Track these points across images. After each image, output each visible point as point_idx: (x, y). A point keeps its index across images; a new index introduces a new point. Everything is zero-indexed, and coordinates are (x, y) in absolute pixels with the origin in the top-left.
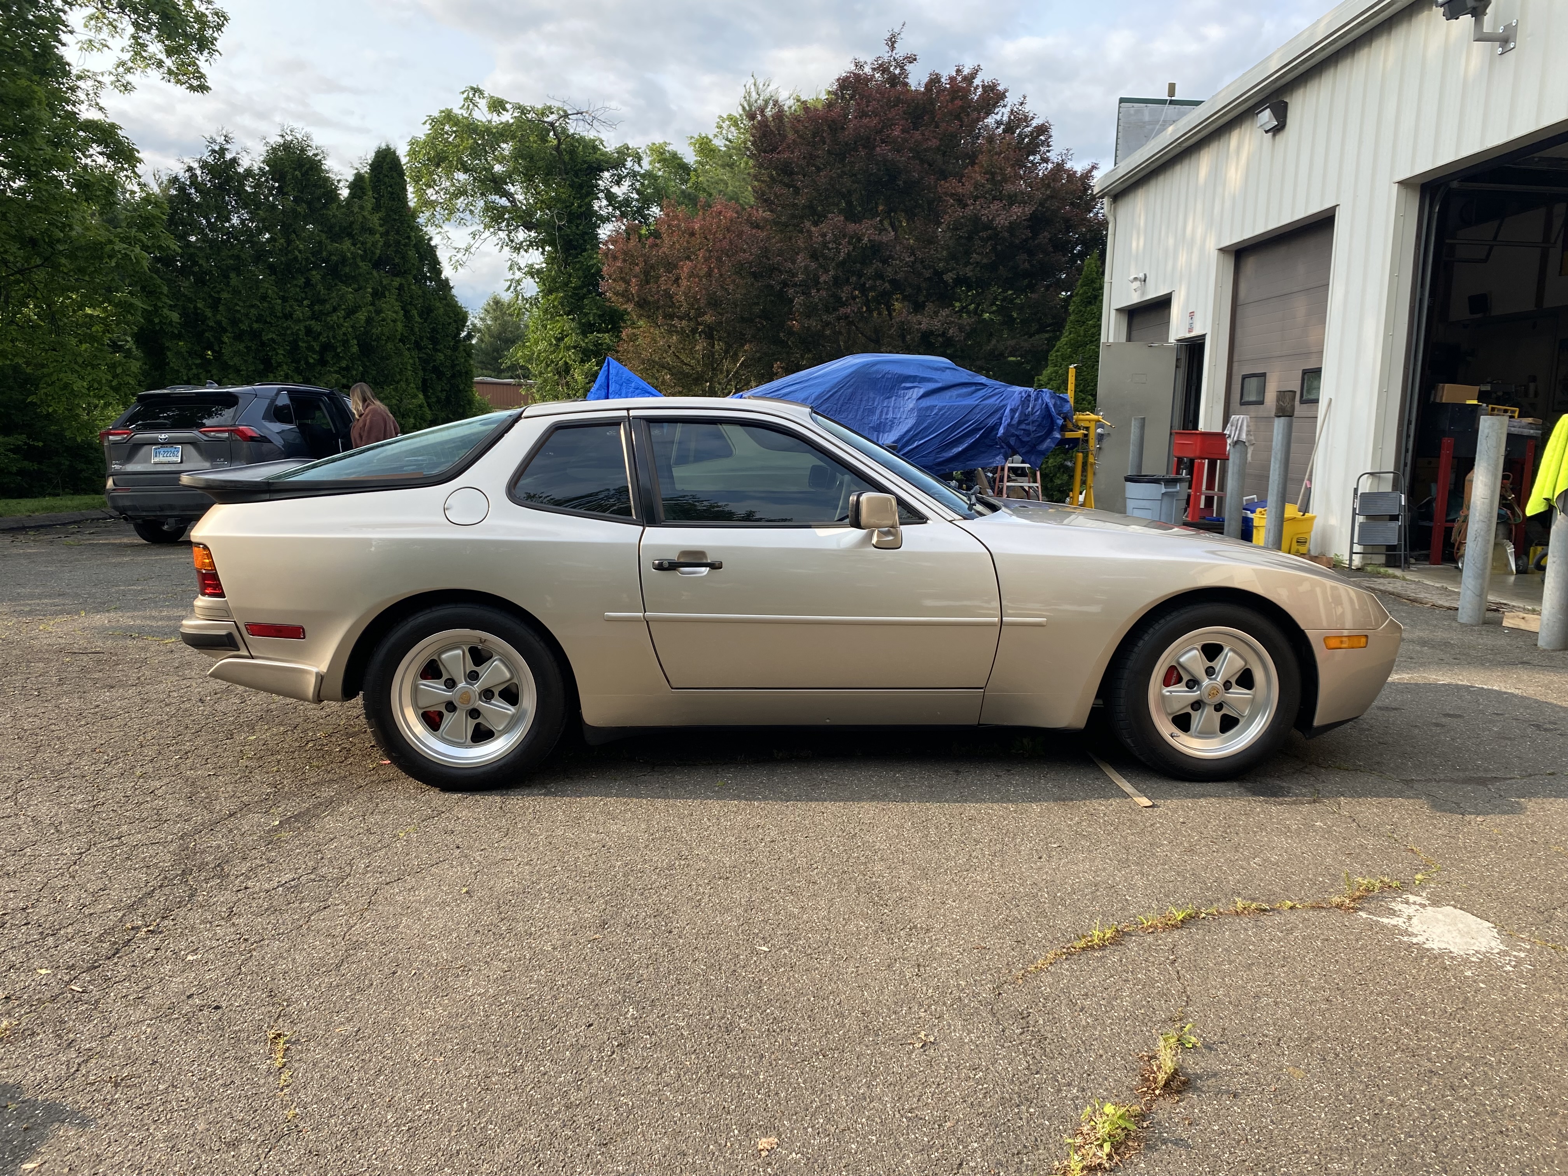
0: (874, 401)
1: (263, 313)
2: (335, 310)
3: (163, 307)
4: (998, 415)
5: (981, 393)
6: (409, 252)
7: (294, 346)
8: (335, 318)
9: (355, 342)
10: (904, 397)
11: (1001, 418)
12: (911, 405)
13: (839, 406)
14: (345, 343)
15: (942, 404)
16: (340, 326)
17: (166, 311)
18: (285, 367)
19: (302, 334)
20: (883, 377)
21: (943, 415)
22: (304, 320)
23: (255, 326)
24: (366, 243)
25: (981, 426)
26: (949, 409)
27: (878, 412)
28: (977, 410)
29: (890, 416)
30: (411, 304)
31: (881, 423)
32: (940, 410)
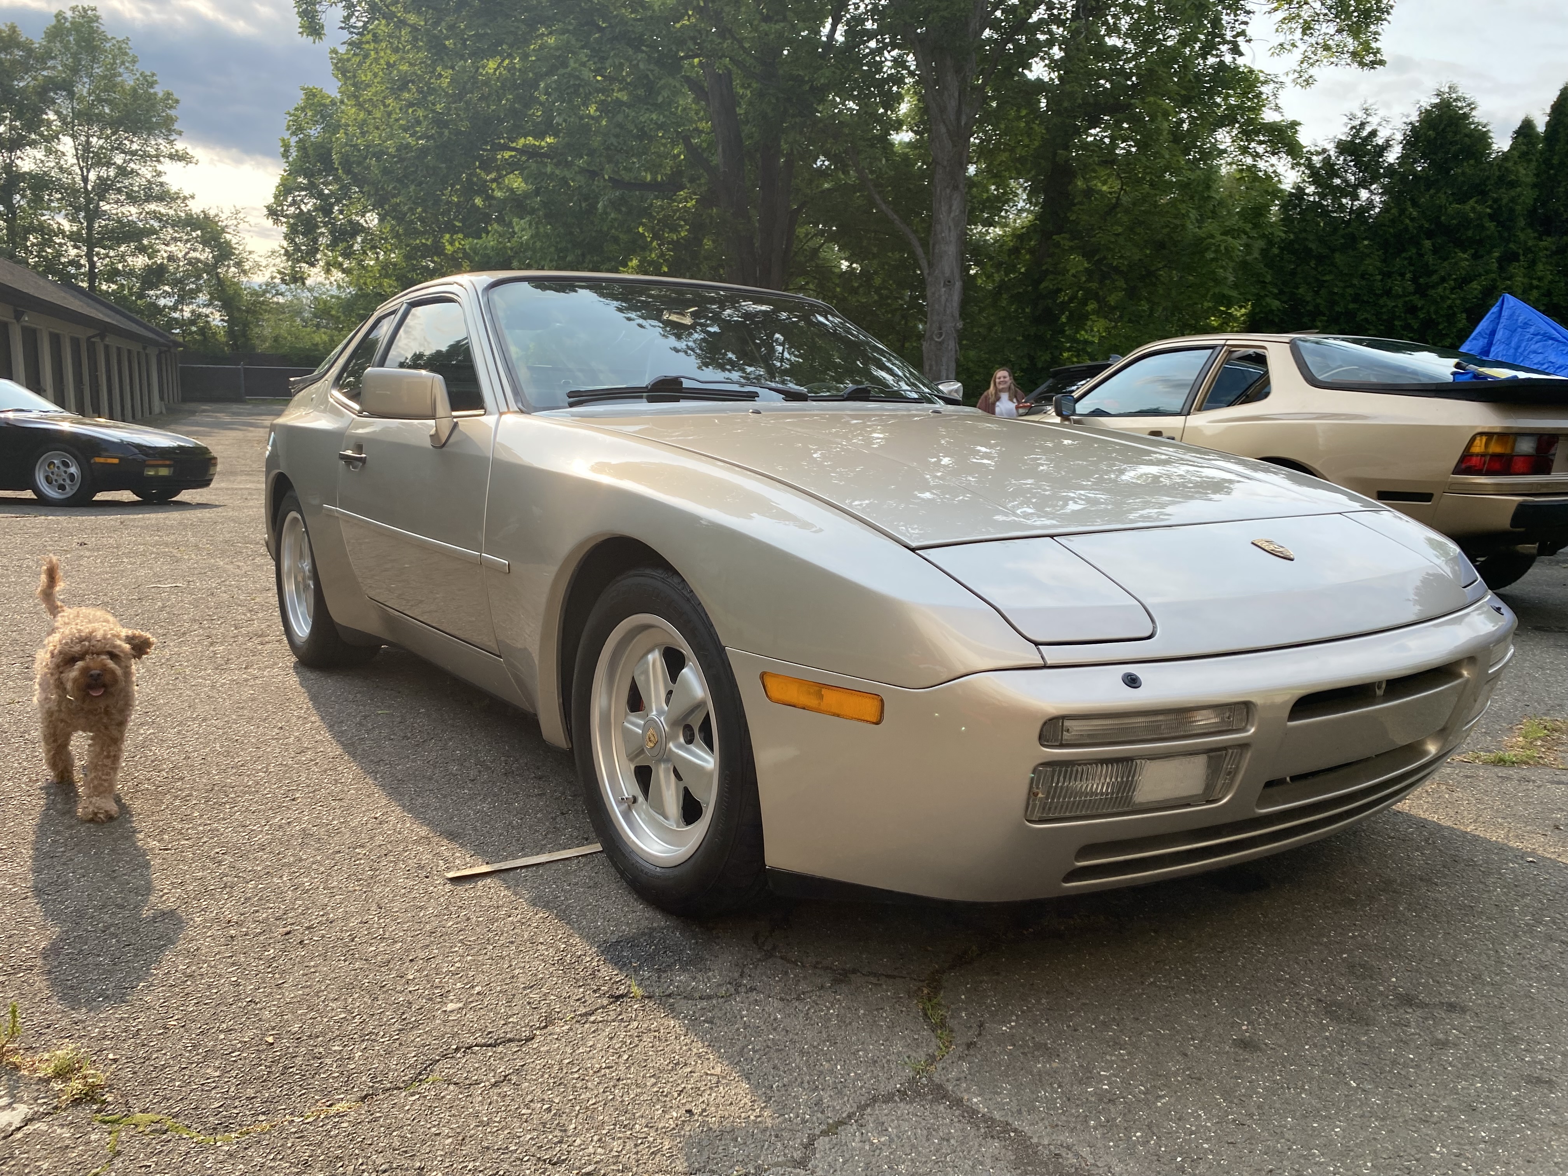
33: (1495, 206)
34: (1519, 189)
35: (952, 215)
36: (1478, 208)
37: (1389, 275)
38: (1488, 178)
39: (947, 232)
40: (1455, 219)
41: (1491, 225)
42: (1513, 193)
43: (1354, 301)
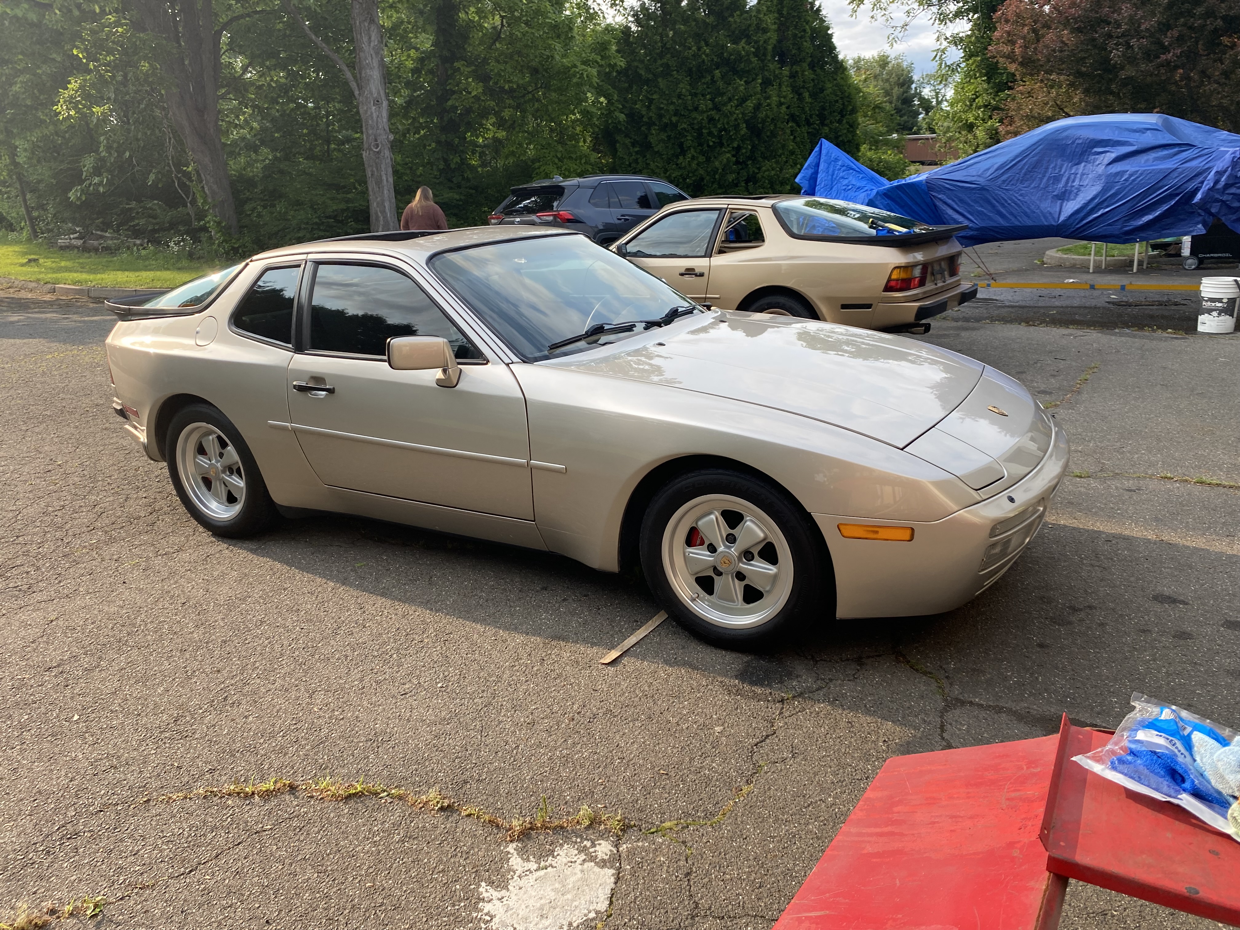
0: (1061, 168)
1: (678, 108)
2: (730, 100)
3: (615, 110)
4: (1201, 179)
5: (1184, 155)
6: (805, 43)
7: (699, 132)
8: (729, 107)
9: (744, 125)
10: (1094, 162)
11: (1202, 182)
12: (1101, 169)
13: (1022, 175)
14: (737, 127)
15: (1134, 169)
16: (732, 113)
17: (617, 114)
18: (692, 150)
19: (705, 122)
20: (1073, 142)
21: (1134, 180)
22: (707, 111)
23: (674, 119)
24: (759, 41)
25: (1177, 192)
26: (1141, 174)
27: (1064, 179)
28: (1175, 174)
29: (1076, 184)
30: (803, 87)
31: (1066, 190)
32: (1131, 175)
33: (756, 47)
34: (769, 34)
35: (372, 44)
36: (747, 47)
37: (695, 95)
38: (750, 25)
39: (370, 59)
40: (733, 55)
41: (754, 60)
42: (765, 37)
43: (675, 115)
